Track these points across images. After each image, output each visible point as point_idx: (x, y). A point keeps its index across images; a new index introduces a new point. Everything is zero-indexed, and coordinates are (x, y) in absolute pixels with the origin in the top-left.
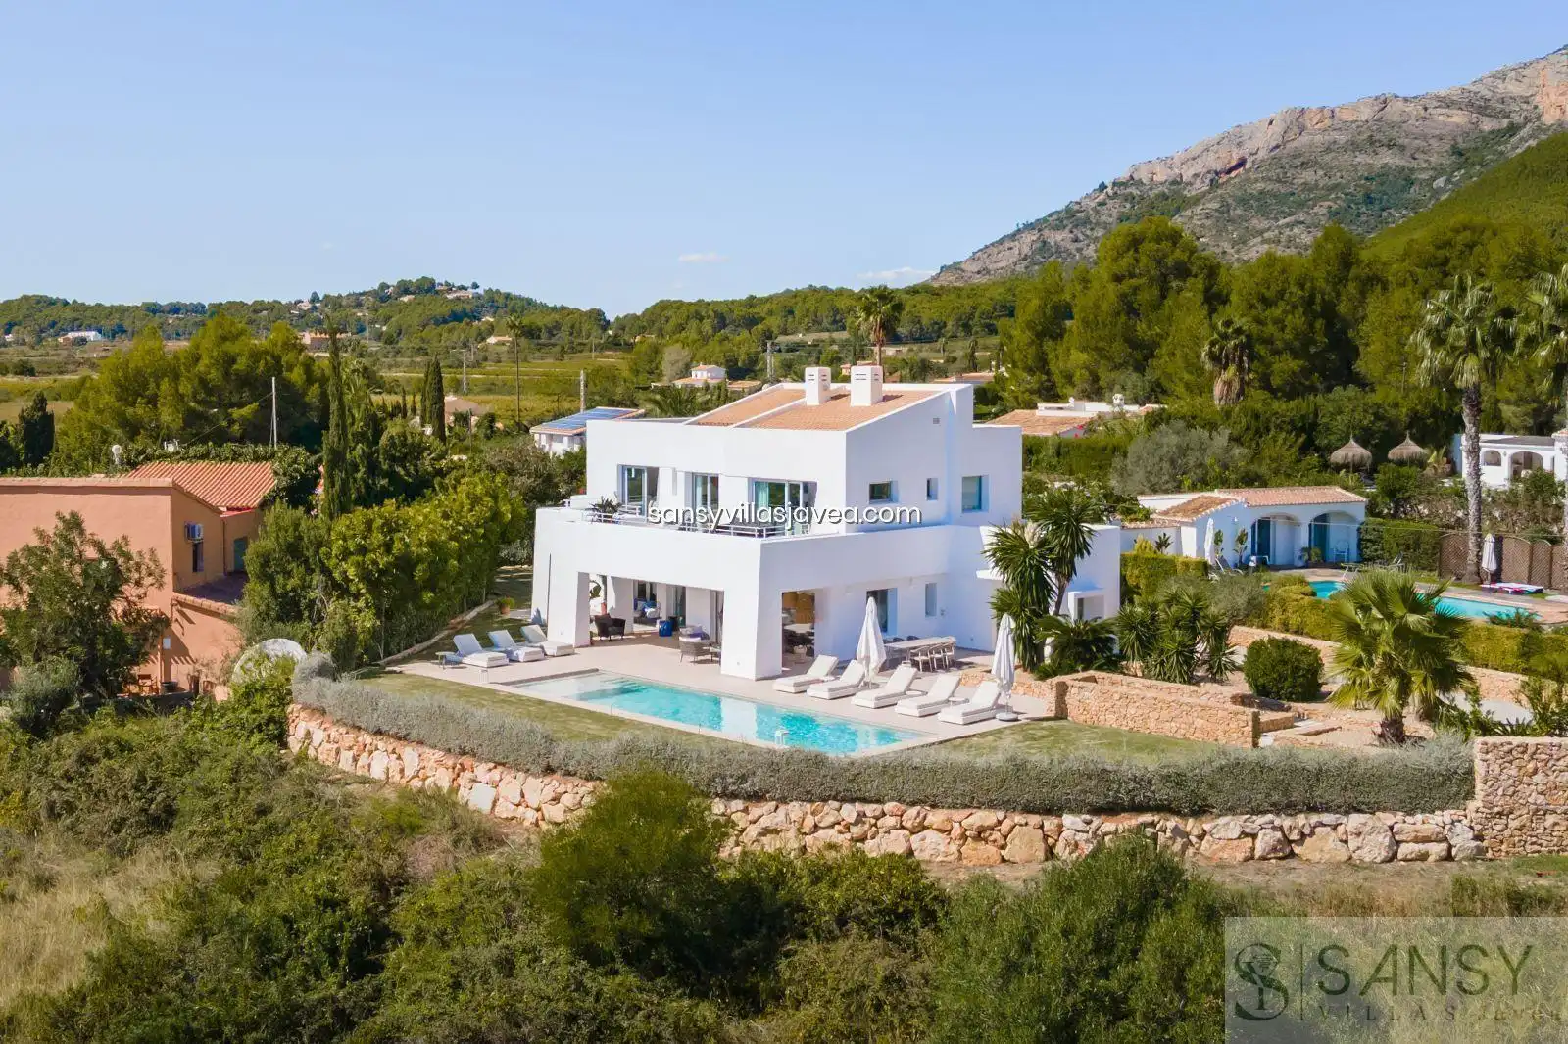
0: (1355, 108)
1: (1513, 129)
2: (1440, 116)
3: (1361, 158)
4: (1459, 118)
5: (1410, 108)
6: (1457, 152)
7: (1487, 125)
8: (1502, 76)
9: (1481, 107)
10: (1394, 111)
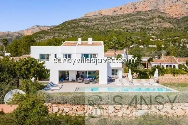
0: (6, 32)
1: (22, 36)
2: (15, 34)
3: (7, 37)
4: (17, 34)
5: (12, 33)
6: (16, 37)
7: (20, 35)
8: (21, 31)
9: (19, 33)
10: (10, 33)
